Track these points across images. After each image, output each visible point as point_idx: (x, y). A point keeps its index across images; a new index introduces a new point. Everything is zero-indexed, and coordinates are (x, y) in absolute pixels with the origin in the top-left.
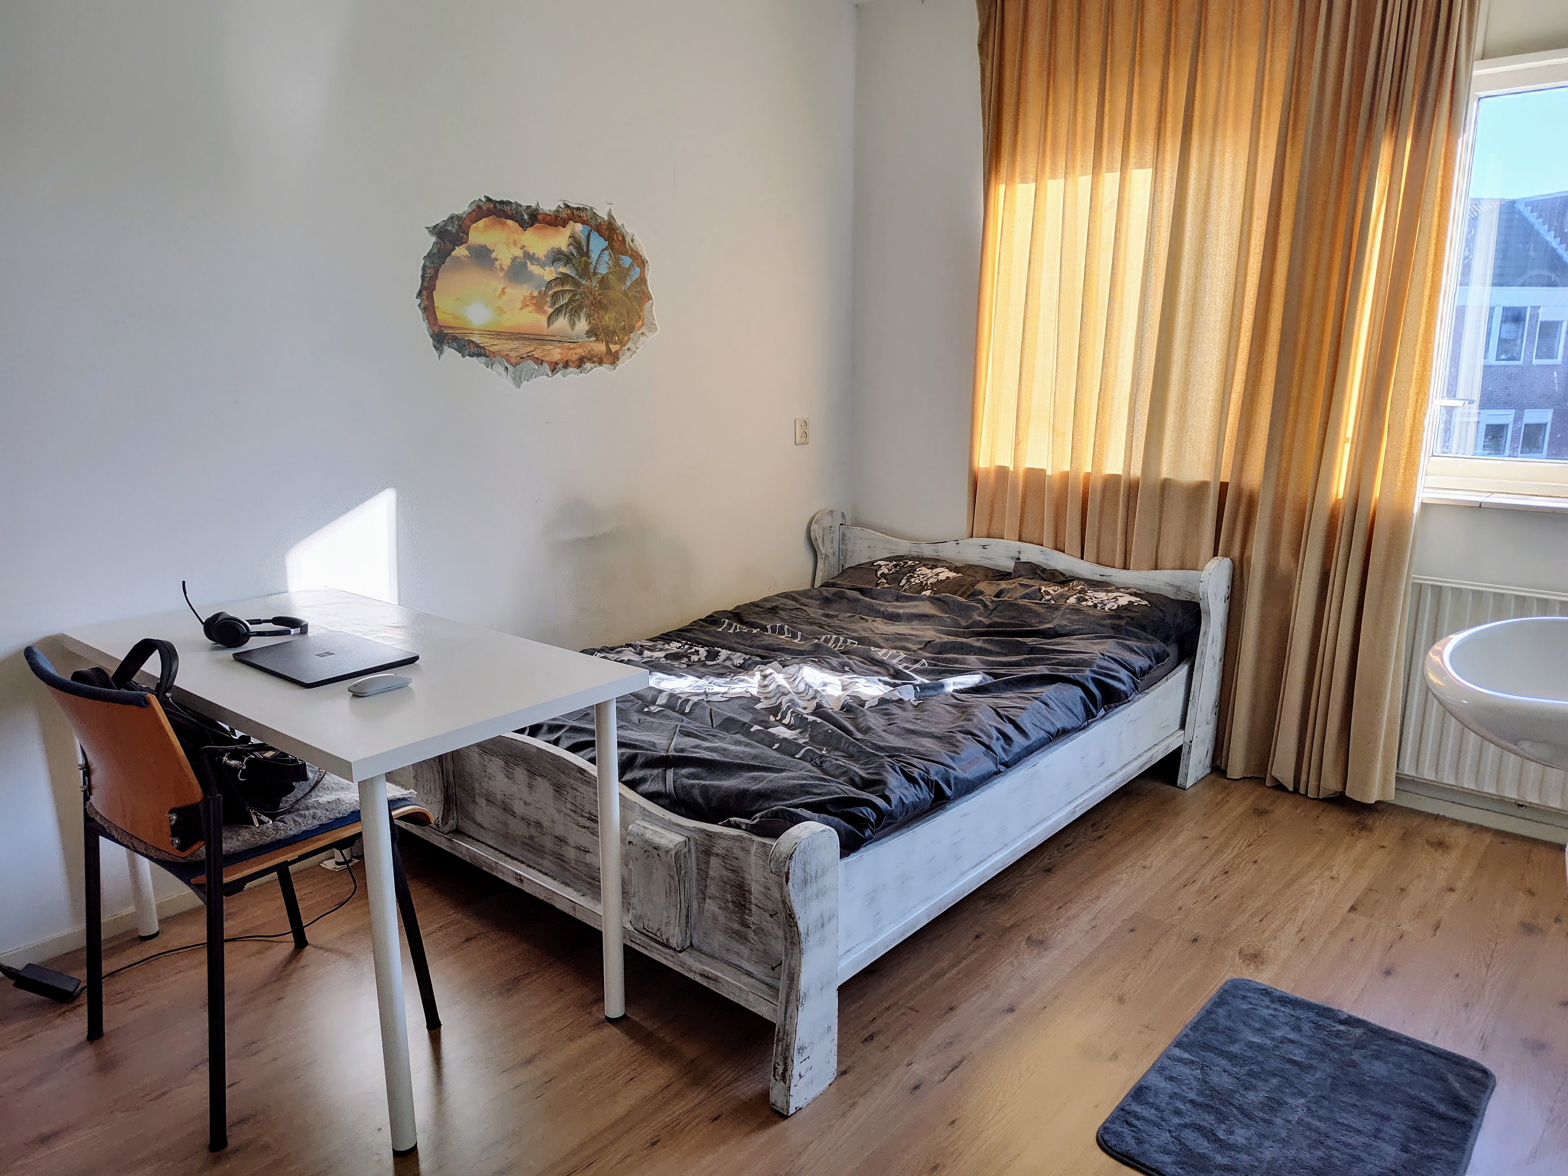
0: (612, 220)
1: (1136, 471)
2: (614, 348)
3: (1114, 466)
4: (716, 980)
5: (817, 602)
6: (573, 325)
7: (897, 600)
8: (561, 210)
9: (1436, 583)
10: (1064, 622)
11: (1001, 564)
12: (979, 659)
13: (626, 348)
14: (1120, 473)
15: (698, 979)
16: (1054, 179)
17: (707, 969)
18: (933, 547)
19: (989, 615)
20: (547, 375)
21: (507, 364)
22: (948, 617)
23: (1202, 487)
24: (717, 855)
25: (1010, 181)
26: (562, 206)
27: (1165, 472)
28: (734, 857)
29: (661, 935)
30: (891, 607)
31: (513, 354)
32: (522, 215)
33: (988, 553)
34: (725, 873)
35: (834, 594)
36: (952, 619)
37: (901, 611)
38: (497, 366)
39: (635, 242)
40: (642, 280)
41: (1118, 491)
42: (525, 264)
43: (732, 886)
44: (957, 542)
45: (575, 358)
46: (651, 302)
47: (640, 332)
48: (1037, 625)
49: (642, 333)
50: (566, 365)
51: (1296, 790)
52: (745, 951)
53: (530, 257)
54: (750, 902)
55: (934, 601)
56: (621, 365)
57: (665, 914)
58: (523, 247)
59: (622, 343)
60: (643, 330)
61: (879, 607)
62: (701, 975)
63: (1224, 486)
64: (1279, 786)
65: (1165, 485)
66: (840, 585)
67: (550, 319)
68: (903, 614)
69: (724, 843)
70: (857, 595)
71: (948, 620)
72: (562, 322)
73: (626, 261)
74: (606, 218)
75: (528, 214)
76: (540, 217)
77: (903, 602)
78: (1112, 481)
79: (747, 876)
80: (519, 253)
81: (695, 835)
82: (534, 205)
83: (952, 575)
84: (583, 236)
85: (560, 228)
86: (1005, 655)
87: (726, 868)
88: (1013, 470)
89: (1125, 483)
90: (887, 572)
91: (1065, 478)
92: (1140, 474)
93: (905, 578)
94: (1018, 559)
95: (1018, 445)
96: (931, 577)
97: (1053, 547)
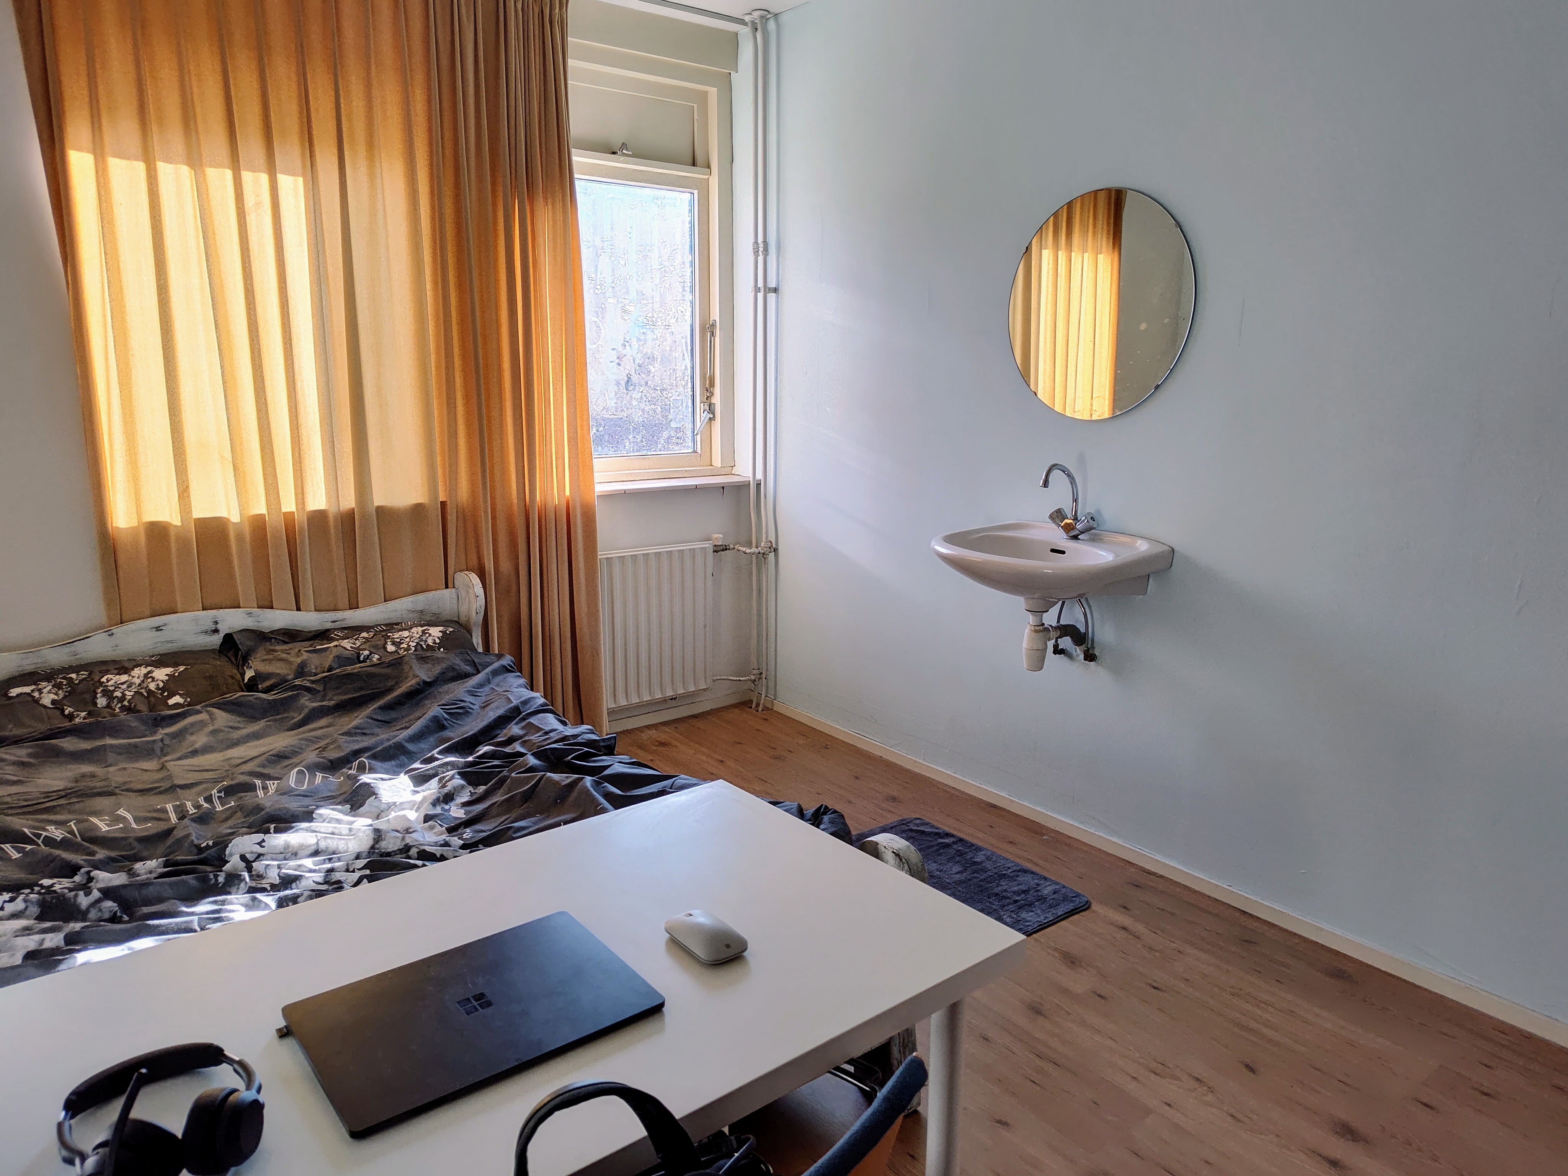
1: (349, 501)
3: (317, 501)
11: (192, 642)
14: (325, 507)
16: (170, 162)
23: (418, 509)
25: (98, 151)
27: (379, 499)
33: (164, 635)
41: (327, 527)
44: (110, 633)
63: (443, 504)
65: (380, 510)
78: (318, 518)
83: (168, 670)
88: (179, 524)
89: (336, 520)
90: (56, 697)
91: (259, 525)
92: (353, 505)
93: (99, 695)
94: (216, 631)
95: (184, 492)
96: (143, 682)
97: (256, 606)
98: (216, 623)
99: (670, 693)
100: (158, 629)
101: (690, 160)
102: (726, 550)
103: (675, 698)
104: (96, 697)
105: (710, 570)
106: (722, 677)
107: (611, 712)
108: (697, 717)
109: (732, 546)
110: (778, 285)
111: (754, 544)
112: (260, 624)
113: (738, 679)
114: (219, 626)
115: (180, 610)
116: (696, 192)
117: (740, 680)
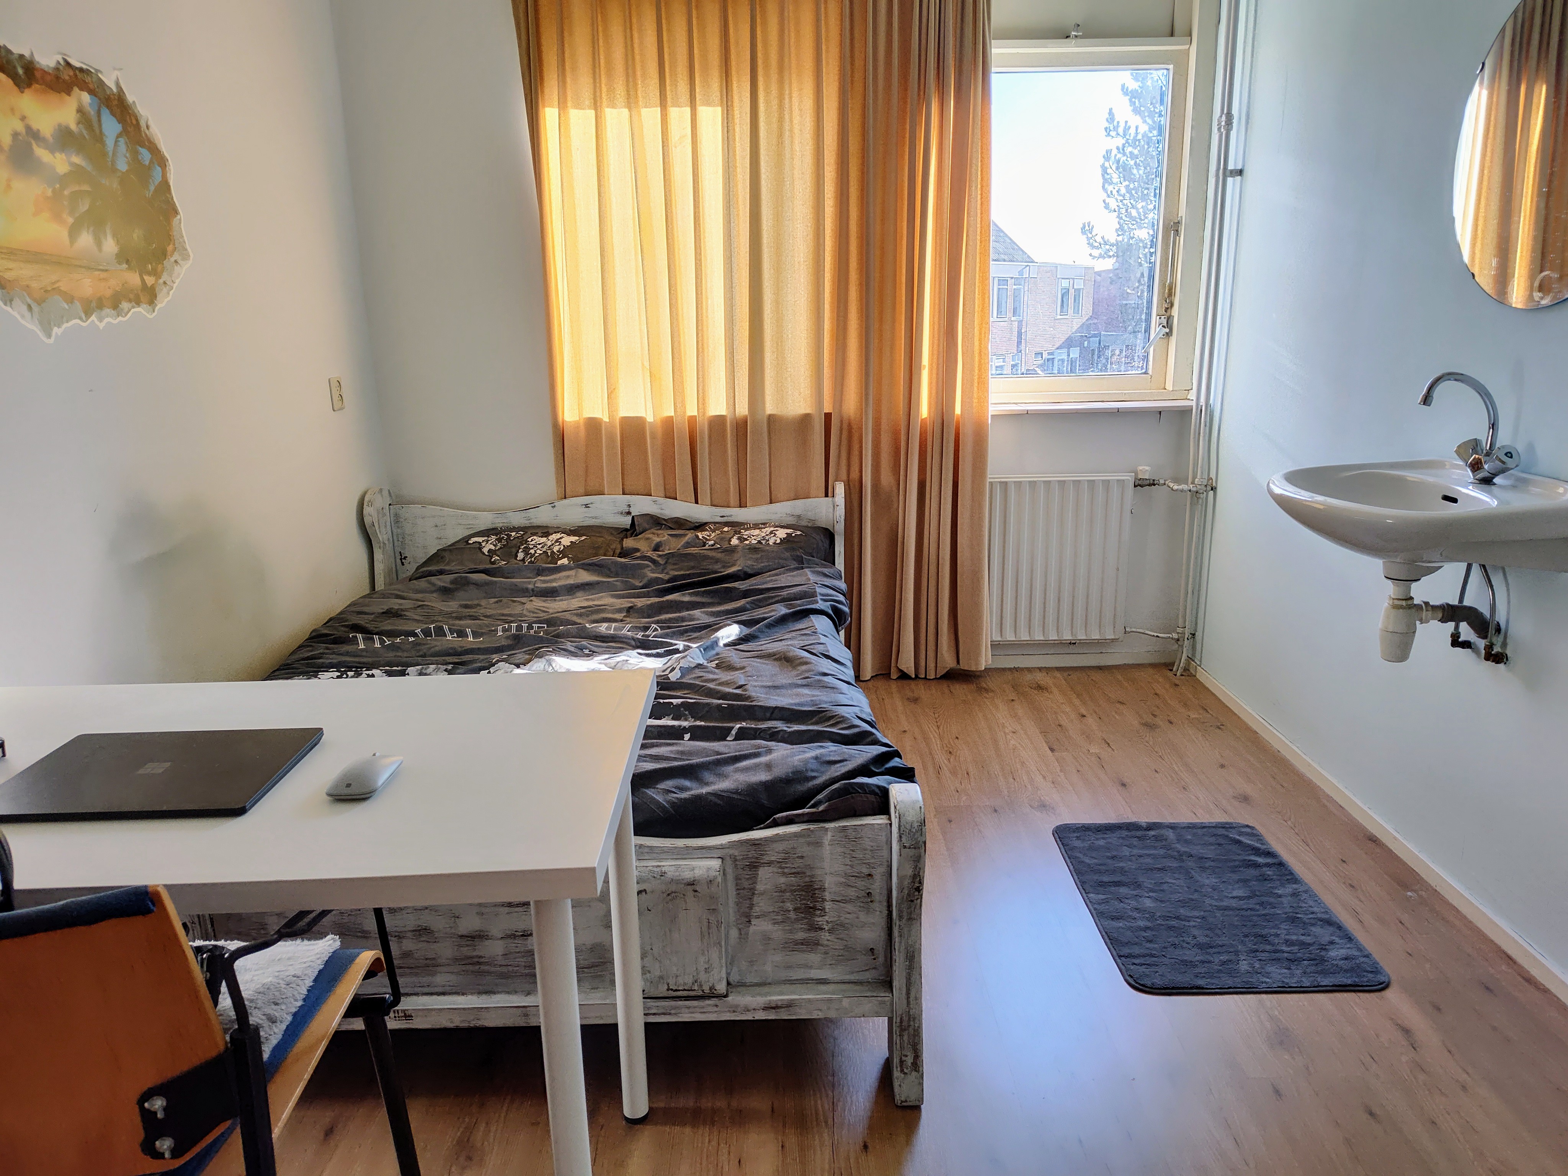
0: (121, 94)
1: (742, 409)
2: (150, 280)
3: (718, 407)
4: (789, 1005)
5: (435, 595)
6: (99, 243)
7: (538, 575)
8: (61, 68)
9: (1002, 480)
10: (750, 563)
11: (611, 521)
12: (704, 612)
13: (161, 281)
14: (724, 413)
15: (761, 1016)
16: (613, 107)
17: (774, 998)
18: (523, 514)
19: (663, 570)
20: (81, 319)
21: (29, 301)
22: (617, 581)
23: (806, 419)
24: (770, 863)
25: (562, 105)
26: (62, 62)
27: (770, 408)
28: (798, 857)
29: (701, 986)
30: (540, 582)
31: (34, 285)
32: (15, 67)
33: (591, 512)
34: (783, 880)
35: (452, 582)
36: (622, 582)
37: (554, 584)
38: (17, 302)
39: (151, 130)
40: (165, 186)
41: (725, 431)
42: (30, 146)
43: (792, 891)
44: (553, 505)
45: (108, 293)
46: (178, 217)
47: (172, 259)
48: (722, 570)
49: (176, 261)
50: (100, 306)
51: (917, 677)
52: (814, 958)
53: (34, 134)
54: (824, 900)
55: (586, 567)
56: (161, 303)
57: (702, 959)
58: (23, 118)
59: (156, 274)
60: (176, 256)
61: (525, 586)
62: (765, 1009)
63: (828, 416)
64: (904, 676)
65: (771, 419)
66: (448, 571)
67: (73, 232)
68: (560, 586)
69: (780, 846)
70: (483, 577)
71: (618, 583)
72: (86, 239)
73: (145, 155)
74: (115, 90)
75: (22, 67)
76: (38, 75)
77: (547, 576)
78: (718, 423)
79: (818, 872)
80: (19, 127)
81: (731, 852)
82: (27, 54)
83: (574, 539)
84: (92, 113)
85: (64, 94)
86: (719, 604)
87: (784, 874)
88: (608, 421)
89: (731, 423)
90: (493, 548)
91: (668, 424)
92: (746, 413)
93: (520, 550)
94: (629, 513)
95: (611, 393)
96: (553, 545)
97: (663, 495)
98: (629, 506)
99: (1067, 636)
100: (587, 506)
101: (1168, 30)
102: (1154, 485)
103: (1075, 643)
104: (518, 552)
105: (1128, 507)
106: (1138, 630)
107: (995, 646)
108: (1101, 669)
109: (1162, 482)
110: (1244, 166)
111: (1190, 480)
112: (663, 512)
113: (1156, 634)
114: (632, 510)
115: (606, 493)
116: (1171, 67)
117: (1157, 636)
